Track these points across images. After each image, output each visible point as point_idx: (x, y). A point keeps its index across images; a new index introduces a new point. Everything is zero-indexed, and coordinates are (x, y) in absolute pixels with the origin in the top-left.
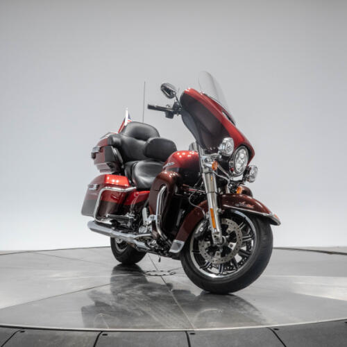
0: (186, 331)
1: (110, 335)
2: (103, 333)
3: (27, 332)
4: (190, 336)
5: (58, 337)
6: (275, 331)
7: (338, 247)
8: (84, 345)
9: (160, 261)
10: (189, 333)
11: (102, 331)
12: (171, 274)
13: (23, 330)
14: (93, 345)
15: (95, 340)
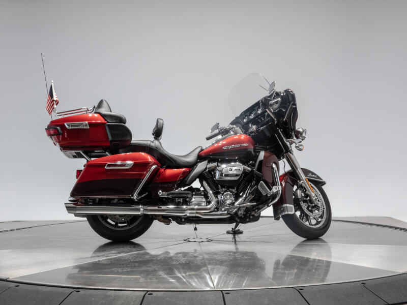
0: (222, 291)
1: (155, 294)
2: (149, 293)
3: (82, 292)
4: (225, 295)
6: (300, 291)
7: (356, 217)
8: (132, 303)
10: (224, 292)
11: (148, 291)
12: (208, 241)
13: (79, 290)
14: (140, 303)
15: (141, 299)
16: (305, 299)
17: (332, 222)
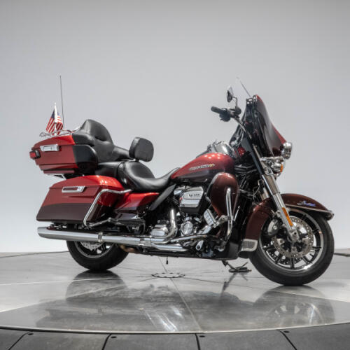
0: (196, 334)
1: (119, 337)
2: (112, 336)
3: (35, 334)
4: (199, 338)
5: (67, 339)
6: (286, 334)
8: (93, 348)
9: (167, 263)
10: (198, 335)
11: (111, 334)
12: (180, 277)
13: (31, 333)
14: (102, 348)
15: (104, 342)
16: (291, 343)
17: (334, 257)
